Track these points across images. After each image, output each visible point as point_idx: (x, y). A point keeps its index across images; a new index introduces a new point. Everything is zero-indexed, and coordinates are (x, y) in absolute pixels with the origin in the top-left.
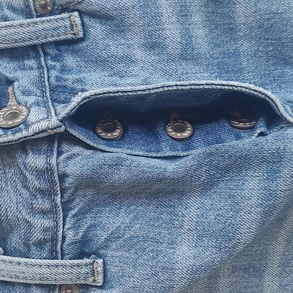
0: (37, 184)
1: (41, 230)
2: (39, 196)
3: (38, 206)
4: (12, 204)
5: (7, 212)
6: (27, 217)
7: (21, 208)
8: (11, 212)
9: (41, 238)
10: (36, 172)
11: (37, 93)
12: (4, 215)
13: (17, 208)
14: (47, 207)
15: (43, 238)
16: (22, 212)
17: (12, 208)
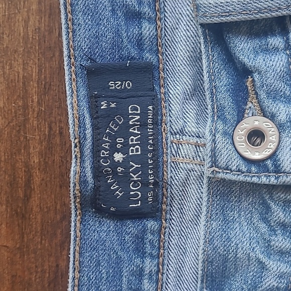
0: (282, 216)
1: (276, 275)
2: (279, 232)
3: (277, 244)
4: (245, 239)
5: (237, 248)
6: (261, 256)
7: (255, 245)
8: (242, 248)
9: (274, 285)
10: (283, 203)
11: (286, 92)
12: (233, 251)
13: (250, 245)
14: (287, 246)
15: (276, 285)
16: (255, 249)
17: (244, 244)
